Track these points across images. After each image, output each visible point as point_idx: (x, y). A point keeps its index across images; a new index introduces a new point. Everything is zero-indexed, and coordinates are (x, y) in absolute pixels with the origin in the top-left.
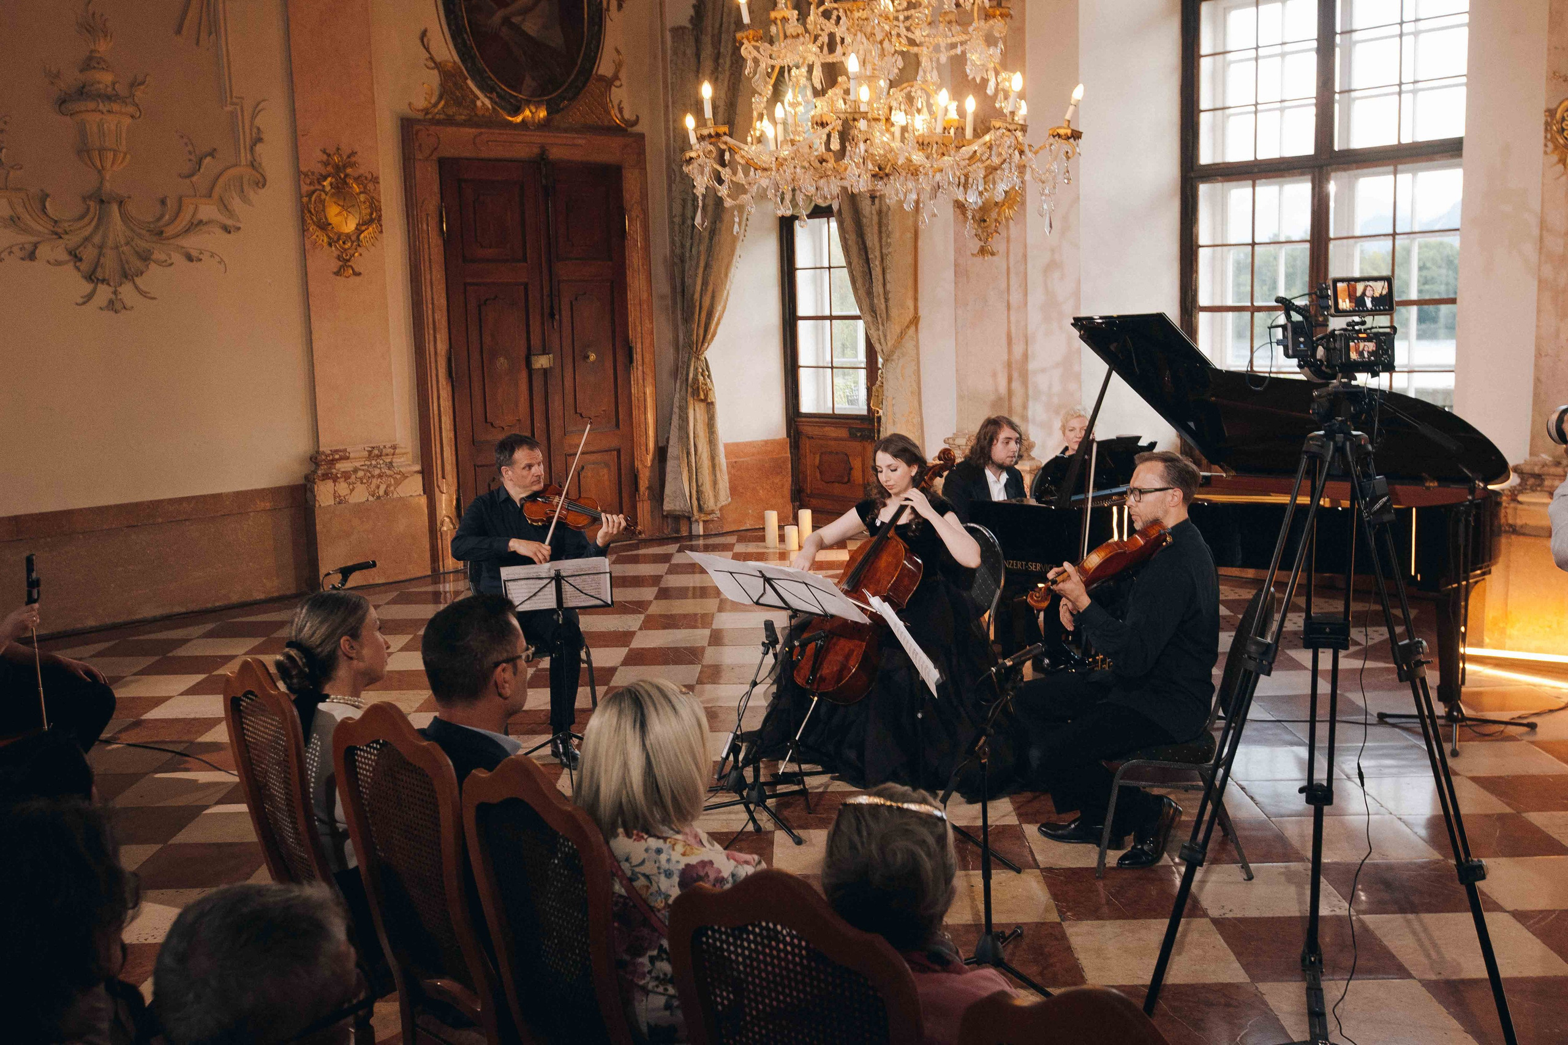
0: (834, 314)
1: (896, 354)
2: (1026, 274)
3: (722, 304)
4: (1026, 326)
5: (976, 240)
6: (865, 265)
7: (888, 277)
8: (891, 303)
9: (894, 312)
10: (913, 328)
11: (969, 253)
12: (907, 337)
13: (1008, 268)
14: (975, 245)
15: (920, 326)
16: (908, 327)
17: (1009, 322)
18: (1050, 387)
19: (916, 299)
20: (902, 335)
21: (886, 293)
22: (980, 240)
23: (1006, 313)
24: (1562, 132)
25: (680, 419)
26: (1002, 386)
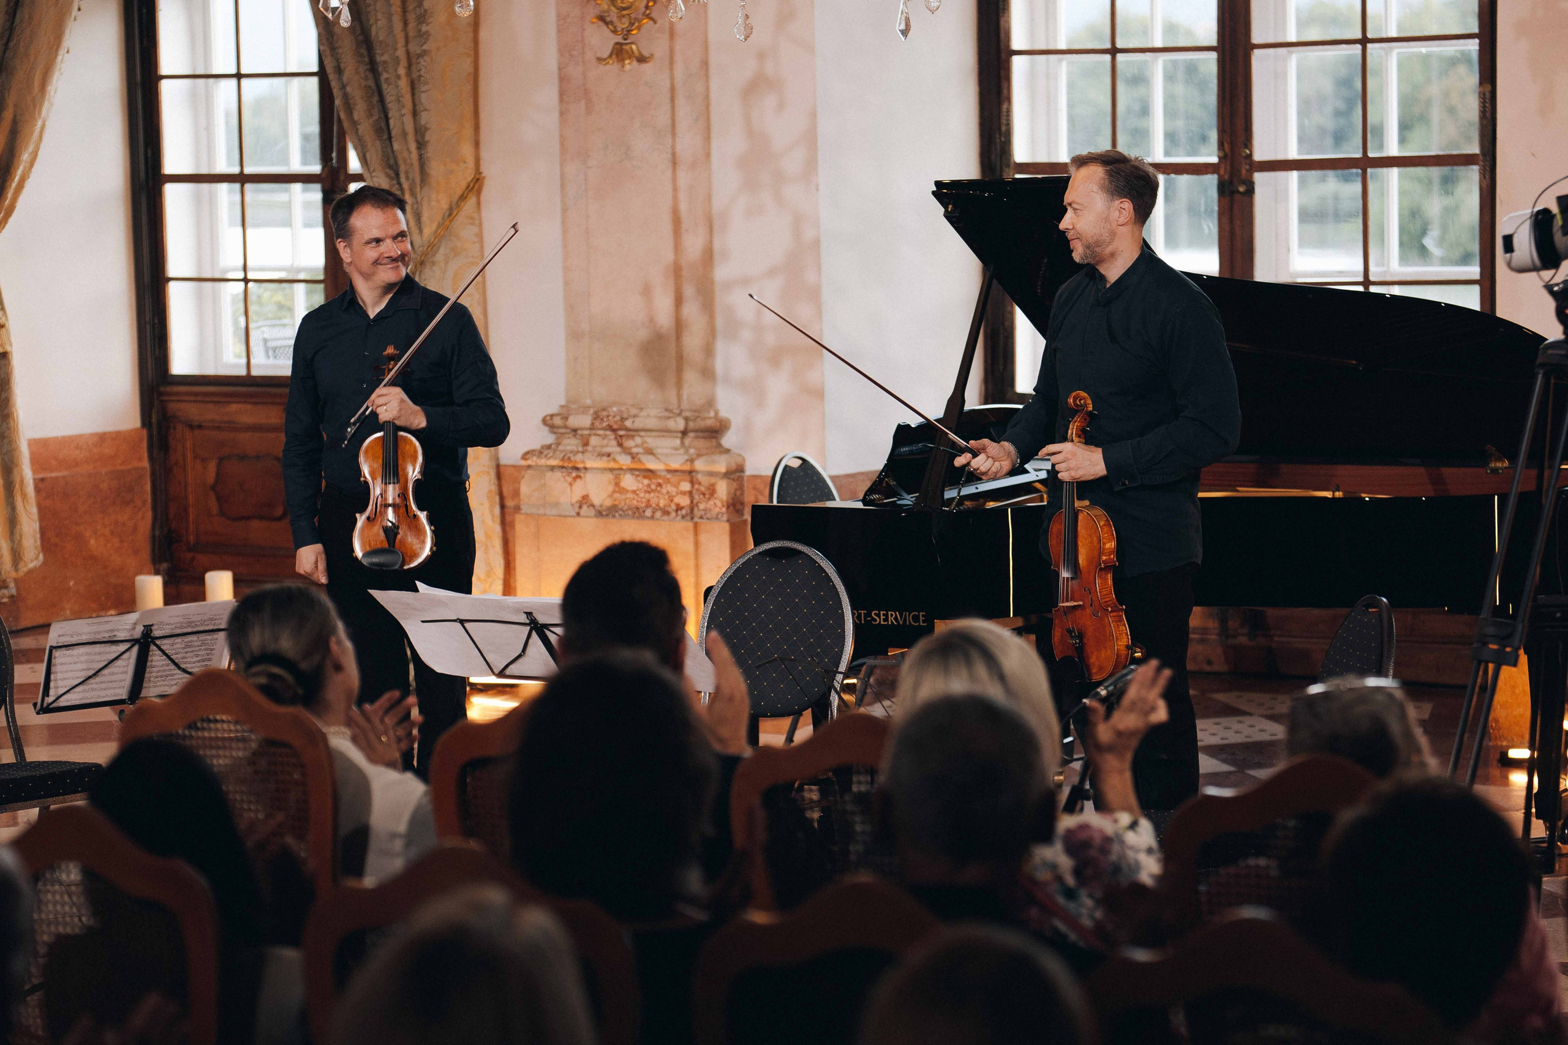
0: (248, 170)
1: (442, 251)
2: (707, 97)
3: (31, 148)
4: (709, 198)
5: (605, 31)
6: (370, 75)
7: (424, 98)
8: (430, 151)
9: (436, 169)
10: (472, 201)
11: (590, 55)
12: (461, 218)
13: (673, 89)
14: (602, 40)
15: (483, 197)
16: (463, 198)
17: (675, 190)
19: (477, 144)
20: (451, 213)
21: (420, 132)
22: (615, 32)
23: (669, 173)
26: (665, 313)
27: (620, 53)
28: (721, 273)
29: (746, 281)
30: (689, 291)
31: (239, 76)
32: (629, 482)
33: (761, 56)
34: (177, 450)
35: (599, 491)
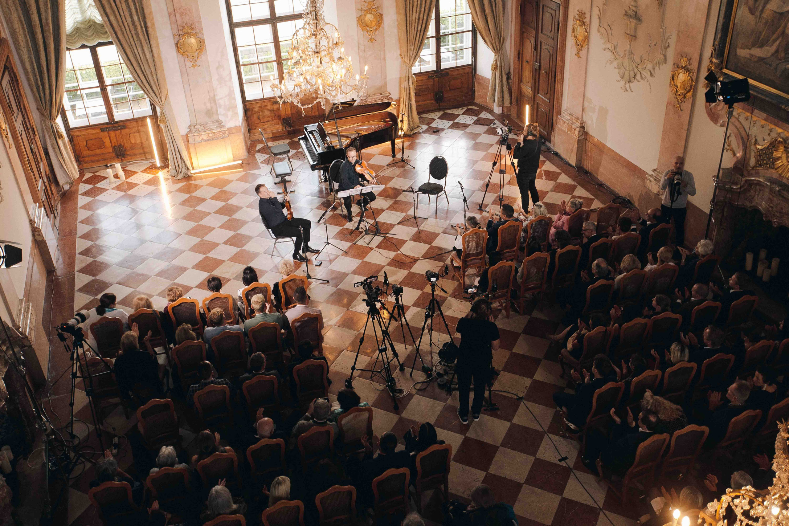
2: (210, 71)
4: (213, 87)
14: (189, 64)
18: (225, 103)
22: (192, 63)
23: (206, 84)
24: (362, 23)
25: (54, 148)
26: (209, 106)
27: (193, 65)
28: (217, 98)
29: (222, 98)
30: (212, 102)
31: (74, 70)
32: (210, 135)
33: (219, 62)
34: (75, 142)
35: (205, 137)
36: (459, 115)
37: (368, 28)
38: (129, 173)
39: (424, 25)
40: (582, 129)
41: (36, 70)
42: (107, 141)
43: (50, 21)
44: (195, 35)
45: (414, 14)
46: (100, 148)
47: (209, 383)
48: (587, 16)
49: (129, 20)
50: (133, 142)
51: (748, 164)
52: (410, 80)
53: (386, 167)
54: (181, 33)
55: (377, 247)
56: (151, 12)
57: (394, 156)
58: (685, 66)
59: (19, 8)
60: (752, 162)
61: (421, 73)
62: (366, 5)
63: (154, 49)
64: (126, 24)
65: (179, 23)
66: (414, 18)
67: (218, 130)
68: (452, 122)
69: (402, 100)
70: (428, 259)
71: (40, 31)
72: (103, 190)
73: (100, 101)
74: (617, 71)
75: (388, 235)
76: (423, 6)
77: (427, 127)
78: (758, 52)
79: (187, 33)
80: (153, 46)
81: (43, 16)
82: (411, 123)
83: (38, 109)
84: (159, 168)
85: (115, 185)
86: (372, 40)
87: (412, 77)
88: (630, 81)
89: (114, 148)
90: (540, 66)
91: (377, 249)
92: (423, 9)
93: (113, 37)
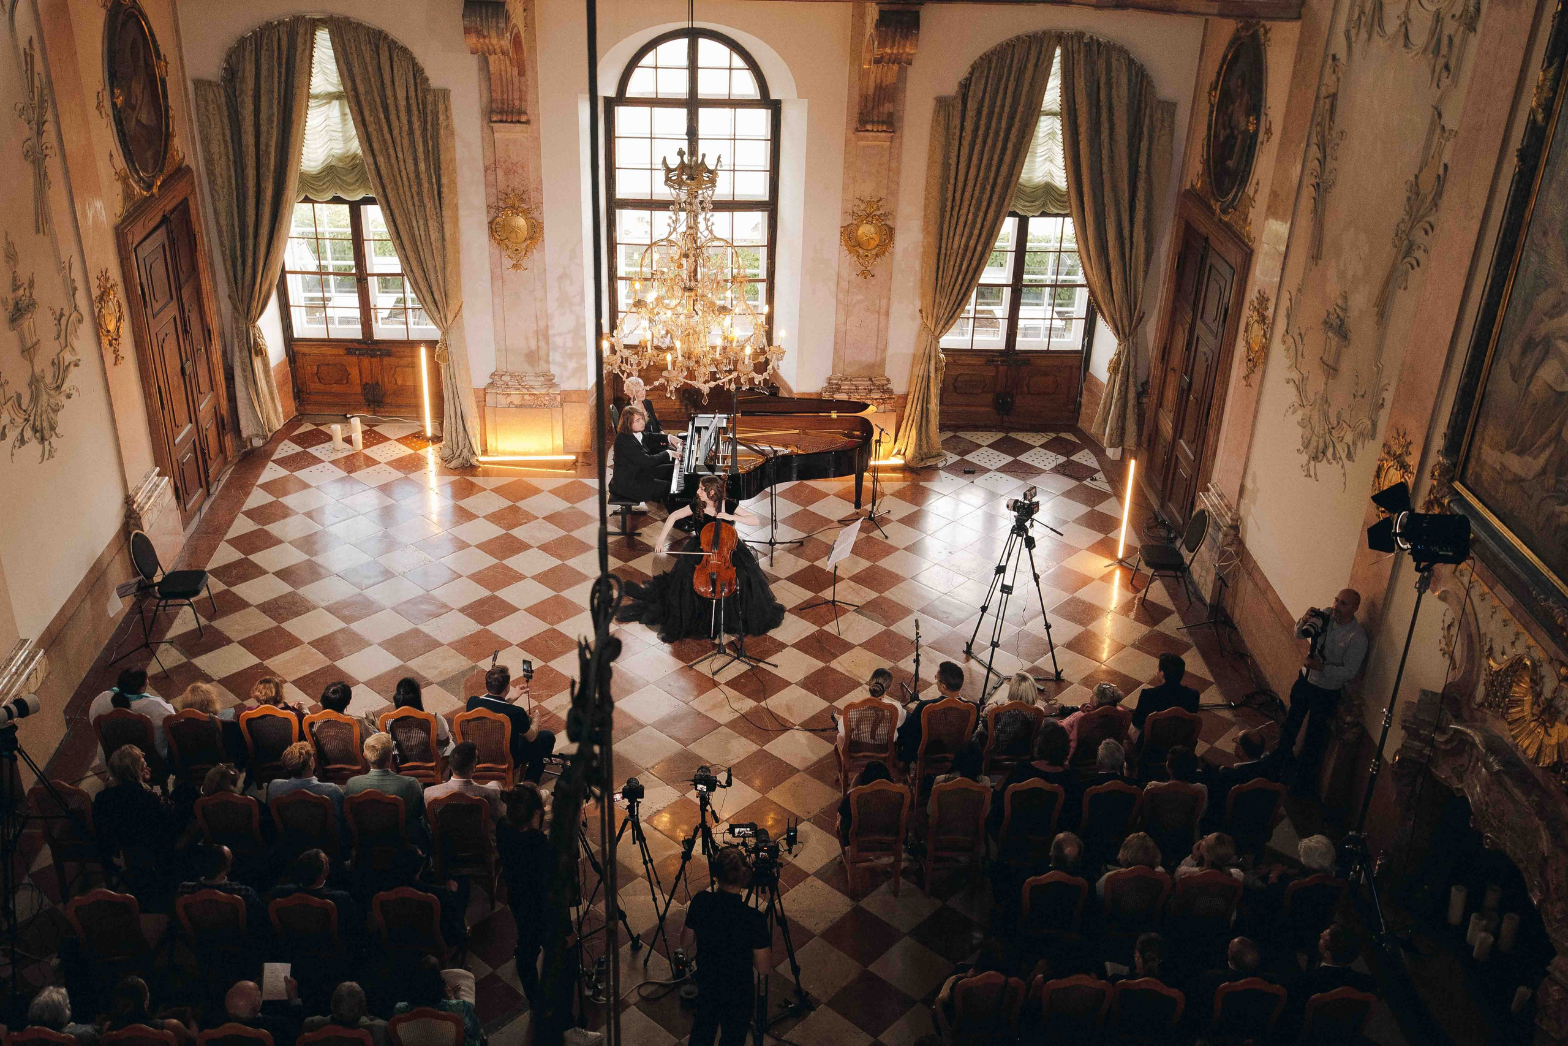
1: (453, 327)
2: (545, 280)
4: (547, 311)
5: (510, 260)
11: (503, 266)
13: (534, 277)
14: (508, 263)
16: (459, 310)
17: (535, 308)
18: (565, 343)
20: (457, 315)
22: (513, 261)
23: (533, 303)
24: (850, 238)
25: (244, 371)
26: (533, 345)
27: (514, 266)
28: (550, 332)
29: (560, 334)
30: (541, 338)
31: (317, 239)
32: (526, 397)
34: (299, 363)
35: (516, 400)
36: (1032, 447)
37: (861, 251)
38: (372, 437)
39: (974, 263)
40: (1232, 532)
41: (237, 230)
42: (354, 373)
43: (272, 150)
44: (526, 213)
45: (957, 238)
46: (339, 382)
47: (212, 887)
48: (1271, 306)
49: (411, 167)
50: (400, 382)
51: (1471, 696)
52: (933, 362)
53: (836, 525)
54: (501, 204)
55: (728, 684)
56: (452, 160)
57: (858, 505)
58: (1400, 455)
59: (226, 120)
60: (1480, 692)
61: (972, 350)
62: (863, 206)
63: (447, 227)
64: (404, 173)
65: (502, 186)
66: (956, 246)
67: (543, 391)
68: (1010, 459)
69: (910, 397)
70: (810, 731)
71: (254, 164)
72: (316, 460)
73: (354, 299)
74: (1300, 430)
75: (761, 665)
76: (978, 226)
77: (957, 458)
78: (1515, 464)
79: (513, 207)
80: (446, 220)
81: (263, 140)
82: (925, 445)
83: (229, 297)
84: (428, 440)
85: (340, 455)
86: (866, 274)
87: (937, 357)
88: (1315, 458)
89: (365, 386)
90: (1190, 384)
91: (727, 689)
92: (976, 232)
93: (377, 194)
